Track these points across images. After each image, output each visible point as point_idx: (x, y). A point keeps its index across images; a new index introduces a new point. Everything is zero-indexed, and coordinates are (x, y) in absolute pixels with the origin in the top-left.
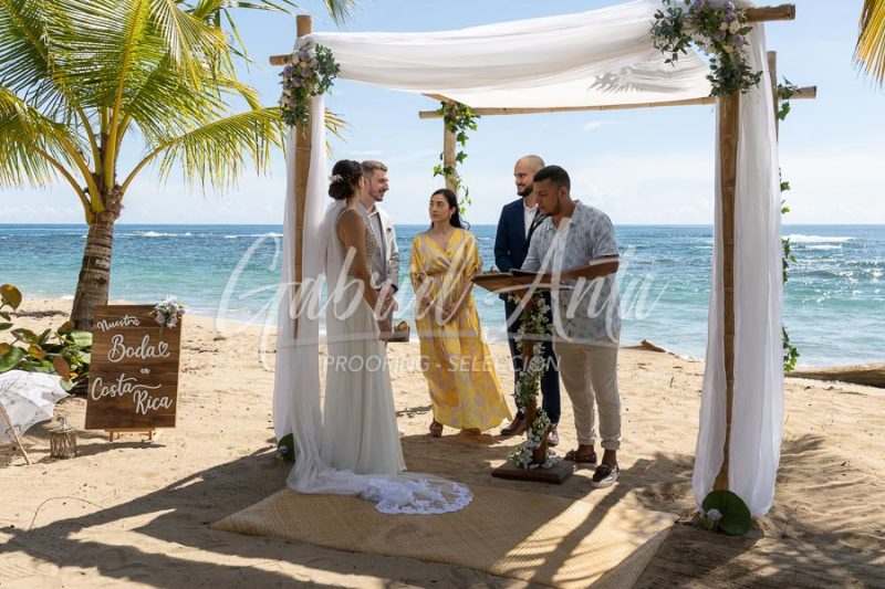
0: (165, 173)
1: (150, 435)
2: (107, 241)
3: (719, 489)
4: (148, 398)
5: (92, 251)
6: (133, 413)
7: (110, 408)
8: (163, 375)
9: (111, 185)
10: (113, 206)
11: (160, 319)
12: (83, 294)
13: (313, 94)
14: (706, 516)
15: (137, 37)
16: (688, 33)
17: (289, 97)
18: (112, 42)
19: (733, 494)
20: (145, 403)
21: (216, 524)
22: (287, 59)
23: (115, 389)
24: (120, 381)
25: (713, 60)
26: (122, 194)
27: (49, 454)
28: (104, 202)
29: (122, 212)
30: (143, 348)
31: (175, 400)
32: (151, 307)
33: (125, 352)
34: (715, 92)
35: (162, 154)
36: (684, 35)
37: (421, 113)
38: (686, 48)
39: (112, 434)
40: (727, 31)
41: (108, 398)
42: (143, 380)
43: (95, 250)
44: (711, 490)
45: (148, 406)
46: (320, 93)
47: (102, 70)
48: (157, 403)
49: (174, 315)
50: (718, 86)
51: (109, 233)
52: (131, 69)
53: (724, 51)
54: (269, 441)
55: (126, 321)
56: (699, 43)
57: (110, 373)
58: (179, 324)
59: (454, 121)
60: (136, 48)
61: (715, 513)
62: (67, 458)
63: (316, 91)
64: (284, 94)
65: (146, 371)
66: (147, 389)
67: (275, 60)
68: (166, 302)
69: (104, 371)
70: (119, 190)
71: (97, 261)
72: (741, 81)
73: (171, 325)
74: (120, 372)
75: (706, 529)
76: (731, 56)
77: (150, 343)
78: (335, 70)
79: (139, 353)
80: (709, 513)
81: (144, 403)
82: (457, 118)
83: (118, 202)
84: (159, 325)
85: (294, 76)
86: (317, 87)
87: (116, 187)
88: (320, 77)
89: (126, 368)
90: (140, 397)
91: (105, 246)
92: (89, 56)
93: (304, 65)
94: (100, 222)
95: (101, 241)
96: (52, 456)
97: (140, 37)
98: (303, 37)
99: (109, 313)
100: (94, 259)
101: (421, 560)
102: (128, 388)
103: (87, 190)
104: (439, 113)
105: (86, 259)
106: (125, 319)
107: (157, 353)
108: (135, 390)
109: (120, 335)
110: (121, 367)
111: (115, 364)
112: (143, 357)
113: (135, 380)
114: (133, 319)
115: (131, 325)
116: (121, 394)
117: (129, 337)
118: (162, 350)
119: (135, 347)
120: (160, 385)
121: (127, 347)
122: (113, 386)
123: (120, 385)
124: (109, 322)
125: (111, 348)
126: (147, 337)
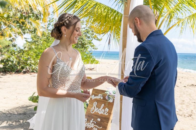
8: (104, 123)
11: (107, 98)
23: (89, 125)
24: (91, 121)
30: (101, 109)
33: (96, 110)
42: (98, 124)
65: (99, 120)
66: (98, 128)
69: (89, 117)
74: (92, 118)
77: (104, 108)
79: (99, 111)
84: (107, 100)
89: (95, 117)
99: (96, 92)
102: (92, 126)
106: (99, 95)
107: (104, 113)
108: (94, 127)
109: (96, 103)
110: (93, 116)
111: (92, 114)
112: (99, 113)
113: (95, 123)
114: (101, 96)
115: (100, 98)
116: (90, 128)
117: (98, 104)
118: (106, 111)
119: (99, 109)
120: (101, 127)
121: (97, 108)
122: (89, 123)
123: (91, 123)
124: (94, 96)
125: (93, 107)
126: (103, 105)
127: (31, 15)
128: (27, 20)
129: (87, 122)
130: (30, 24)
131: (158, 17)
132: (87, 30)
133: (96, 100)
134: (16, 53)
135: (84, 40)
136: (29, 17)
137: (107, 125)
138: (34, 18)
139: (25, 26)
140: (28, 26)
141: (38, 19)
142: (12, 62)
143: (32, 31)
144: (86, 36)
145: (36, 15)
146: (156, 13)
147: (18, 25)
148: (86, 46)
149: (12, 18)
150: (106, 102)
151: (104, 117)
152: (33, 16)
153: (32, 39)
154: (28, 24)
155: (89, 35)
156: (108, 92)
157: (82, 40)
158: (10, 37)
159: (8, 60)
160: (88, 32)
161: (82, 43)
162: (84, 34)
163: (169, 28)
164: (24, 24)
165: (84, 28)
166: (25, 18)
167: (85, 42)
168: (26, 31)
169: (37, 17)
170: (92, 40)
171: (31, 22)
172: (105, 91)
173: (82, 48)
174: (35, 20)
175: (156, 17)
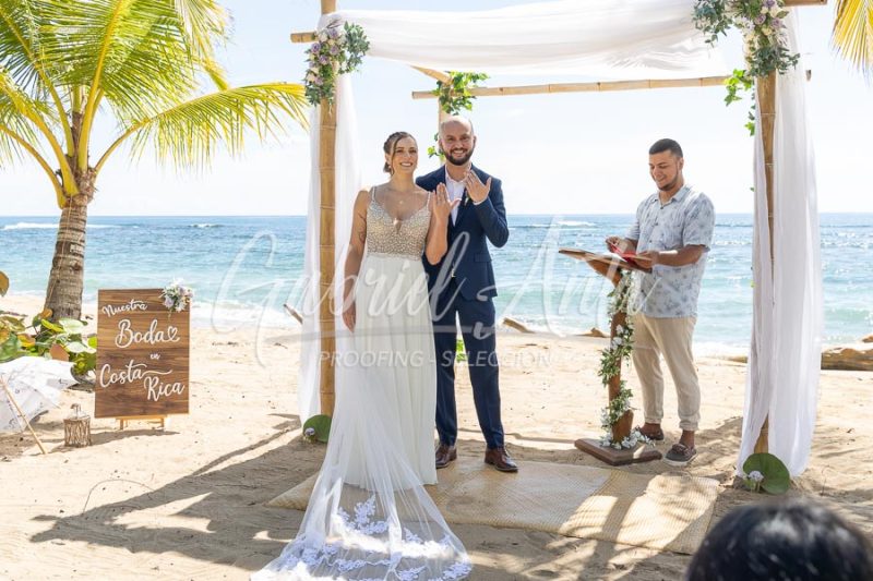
0: (137, 155)
1: (162, 422)
2: (80, 226)
3: (759, 451)
4: (159, 385)
5: (66, 236)
6: (145, 400)
7: (119, 395)
8: (173, 360)
9: (84, 167)
10: (87, 189)
11: (168, 303)
12: (58, 282)
13: (341, 72)
14: (749, 478)
15: (122, 12)
16: (728, 15)
17: (315, 75)
18: (98, 17)
19: (773, 456)
20: (157, 391)
21: (271, 502)
22: (314, 36)
23: (124, 375)
24: (130, 367)
25: (751, 42)
26: (95, 177)
27: (63, 443)
28: (78, 184)
29: (95, 195)
30: (151, 333)
31: (187, 386)
32: (159, 291)
33: (133, 337)
34: (754, 72)
35: (134, 135)
36: (725, 17)
37: (413, 93)
38: (725, 30)
39: (122, 423)
40: (767, 15)
41: (118, 385)
42: (154, 366)
43: (68, 235)
44: (752, 453)
45: (160, 393)
46: (348, 70)
47: (85, 46)
48: (170, 389)
49: (184, 298)
50: (756, 66)
51: (83, 217)
52: (112, 46)
53: (762, 33)
54: (277, 427)
55: (132, 305)
56: (739, 26)
57: (116, 358)
58: (187, 307)
59: (451, 101)
60: (120, 23)
61: (757, 475)
62: (83, 446)
63: (344, 69)
64: (310, 72)
65: (156, 357)
66: (159, 376)
67: (298, 38)
68: (173, 286)
69: (111, 357)
70: (92, 172)
71: (72, 247)
72: (778, 63)
73: (179, 309)
74: (129, 357)
75: (749, 490)
76: (770, 39)
77: (159, 328)
78: (365, 47)
79: (148, 338)
80: (751, 474)
81: (155, 389)
82: (454, 98)
83: (91, 184)
84: (167, 309)
85: (321, 54)
86: (344, 65)
87: (89, 168)
88: (348, 55)
90: (151, 383)
91: (78, 230)
92: (73, 31)
93: (332, 42)
94: (75, 205)
95: (75, 225)
96: (67, 445)
97: (127, 12)
98: (329, 15)
99: (114, 298)
100: (68, 244)
101: (492, 526)
102: (139, 374)
103: (60, 173)
104: (436, 93)
105: (59, 245)
106: (131, 303)
107: (166, 338)
108: (145, 376)
109: (127, 321)
110: (126, 353)
111: (123, 350)
112: (152, 343)
113: (145, 366)
114: (140, 303)
115: (138, 309)
116: (131, 381)
117: (135, 322)
118: (171, 335)
119: (143, 334)
120: (171, 371)
121: (135, 332)
122: (122, 373)
123: (129, 371)
124: (115, 307)
125: (119, 334)
126: (155, 322)
129: (113, 372)
133: (124, 315)
137: (188, 362)
151: (169, 346)
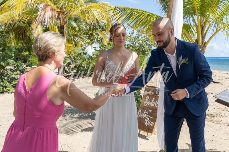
1: (147, 134)
4: (148, 121)
6: (144, 125)
7: (140, 121)
8: (154, 114)
11: (157, 92)
23: (143, 115)
24: (144, 112)
31: (154, 124)
33: (148, 103)
41: (140, 118)
42: (149, 114)
45: (148, 124)
48: (150, 123)
65: (151, 111)
66: (149, 118)
69: (142, 108)
74: (145, 109)
77: (155, 101)
79: (151, 104)
89: (147, 108)
102: (145, 116)
106: (151, 91)
107: (155, 105)
108: (147, 117)
109: (148, 97)
110: (146, 108)
111: (145, 106)
112: (151, 106)
113: (148, 113)
114: (152, 91)
115: (152, 93)
116: (143, 117)
117: (150, 98)
118: (156, 104)
119: (150, 102)
120: (152, 117)
121: (149, 101)
122: (142, 114)
124: (147, 92)
125: (145, 101)
126: (154, 98)
127: (98, 27)
128: (95, 32)
129: (141, 113)
130: (97, 35)
131: (205, 23)
132: (147, 38)
133: (148, 95)
134: (86, 60)
135: (144, 48)
136: (97, 29)
138: (100, 29)
139: (93, 37)
140: (96, 36)
141: (104, 30)
142: (84, 67)
143: (100, 41)
144: (146, 44)
145: (102, 27)
146: (203, 20)
147: (88, 37)
148: (147, 52)
149: (82, 30)
150: (156, 96)
151: (154, 108)
152: (100, 28)
153: (100, 48)
154: (95, 35)
155: (149, 43)
156: (157, 88)
157: (142, 48)
158: (82, 47)
159: (80, 66)
160: (148, 41)
161: (143, 50)
162: (144, 42)
163: (215, 32)
164: (92, 36)
165: (145, 37)
166: (93, 31)
167: (145, 49)
168: (94, 41)
169: (103, 28)
170: (152, 47)
171: (98, 33)
172: (156, 87)
173: (143, 54)
174: (101, 32)
175: (203, 23)
